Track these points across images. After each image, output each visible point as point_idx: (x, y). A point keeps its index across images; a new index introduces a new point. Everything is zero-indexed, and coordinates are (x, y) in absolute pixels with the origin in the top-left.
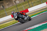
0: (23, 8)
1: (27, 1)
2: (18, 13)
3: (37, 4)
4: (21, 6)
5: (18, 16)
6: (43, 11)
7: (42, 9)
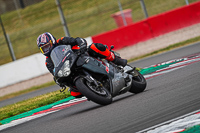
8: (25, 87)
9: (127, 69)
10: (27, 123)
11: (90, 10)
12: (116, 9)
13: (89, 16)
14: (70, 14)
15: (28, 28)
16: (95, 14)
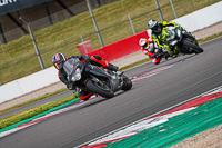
2: (81, 59)
3: (20, 71)
5: (87, 70)
6: (48, 104)
7: (41, 94)
8: (9, 105)
9: (119, 73)
10: (12, 134)
12: (79, 40)
13: (58, 48)
14: (42, 46)
15: (11, 59)
16: (62, 46)
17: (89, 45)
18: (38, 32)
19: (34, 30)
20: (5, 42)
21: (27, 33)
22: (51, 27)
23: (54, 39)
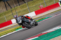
0: (5, 19)
1: (10, 10)
4: (2, 17)
11: (34, 6)
12: (40, 5)
13: (34, 7)
14: (30, 6)
15: (21, 10)
16: (35, 6)
17: (42, 6)
18: (28, 3)
19: (27, 2)
20: (20, 5)
21: (25, 3)
22: (32, 1)
23: (33, 5)
